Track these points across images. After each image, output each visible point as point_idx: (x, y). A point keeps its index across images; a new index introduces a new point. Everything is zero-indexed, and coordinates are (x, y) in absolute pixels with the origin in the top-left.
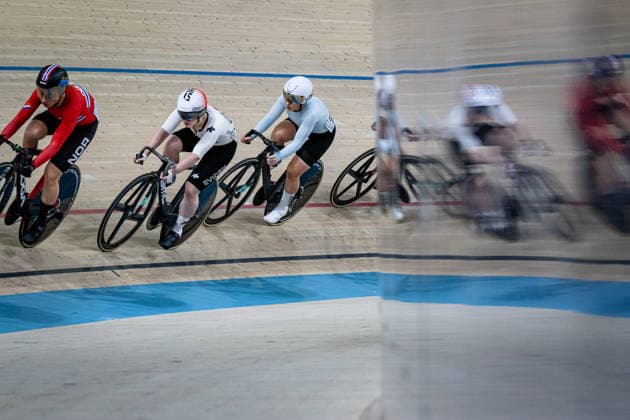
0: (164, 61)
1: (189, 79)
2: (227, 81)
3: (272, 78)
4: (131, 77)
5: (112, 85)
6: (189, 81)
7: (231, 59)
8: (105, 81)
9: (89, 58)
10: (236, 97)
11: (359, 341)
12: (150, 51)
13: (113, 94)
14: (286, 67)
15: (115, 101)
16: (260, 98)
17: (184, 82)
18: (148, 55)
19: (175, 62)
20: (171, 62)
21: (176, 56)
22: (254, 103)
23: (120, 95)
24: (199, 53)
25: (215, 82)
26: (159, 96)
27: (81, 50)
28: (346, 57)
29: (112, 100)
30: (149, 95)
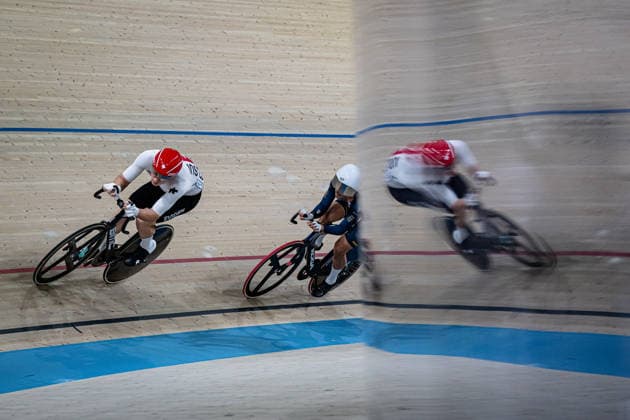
0: (129, 121)
1: (153, 138)
2: (190, 140)
5: (79, 144)
6: (155, 141)
7: (193, 119)
8: (73, 141)
9: (56, 119)
10: (198, 155)
12: (116, 112)
13: (79, 153)
14: (246, 127)
15: (81, 160)
16: (221, 155)
17: (148, 140)
18: (114, 116)
19: (139, 122)
20: (135, 122)
21: (140, 117)
22: (215, 160)
23: (85, 153)
24: (164, 114)
26: (124, 155)
27: (47, 111)
28: (302, 116)
29: (78, 159)
30: (115, 154)
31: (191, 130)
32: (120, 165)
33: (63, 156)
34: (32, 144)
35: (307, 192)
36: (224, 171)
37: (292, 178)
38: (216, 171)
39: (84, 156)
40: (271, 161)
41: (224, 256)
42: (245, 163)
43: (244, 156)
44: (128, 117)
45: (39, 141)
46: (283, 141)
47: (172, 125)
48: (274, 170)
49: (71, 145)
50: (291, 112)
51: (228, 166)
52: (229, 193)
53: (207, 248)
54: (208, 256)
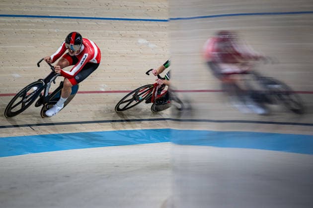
0: (58, 11)
1: (72, 21)
2: (93, 22)
3: (118, 21)
4: (40, 20)
5: (30, 25)
6: (73, 23)
7: (95, 10)
8: (25, 22)
9: (17, 10)
10: (98, 31)
11: (163, 167)
12: (50, 6)
13: (30, 30)
14: (126, 15)
15: (31, 33)
16: (111, 32)
17: (69, 22)
18: (50, 8)
19: (65, 11)
20: (61, 11)
21: (65, 8)
22: (108, 35)
23: (34, 30)
24: (78, 7)
25: (86, 23)
26: (56, 31)
27: (13, 5)
28: (159, 9)
29: (30, 33)
30: (50, 30)
31: (93, 17)
32: (53, 37)
33: (21, 31)
34: (4, 24)
35: (160, 54)
36: (113, 41)
37: (151, 46)
38: (108, 41)
39: (33, 31)
40: (140, 35)
41: (111, 90)
42: (125, 36)
43: (124, 32)
44: (58, 8)
45: (8, 22)
46: (147, 24)
47: (82, 13)
48: (141, 41)
49: (26, 24)
50: (153, 6)
51: (114, 38)
52: (115, 54)
53: (103, 85)
54: (103, 90)
